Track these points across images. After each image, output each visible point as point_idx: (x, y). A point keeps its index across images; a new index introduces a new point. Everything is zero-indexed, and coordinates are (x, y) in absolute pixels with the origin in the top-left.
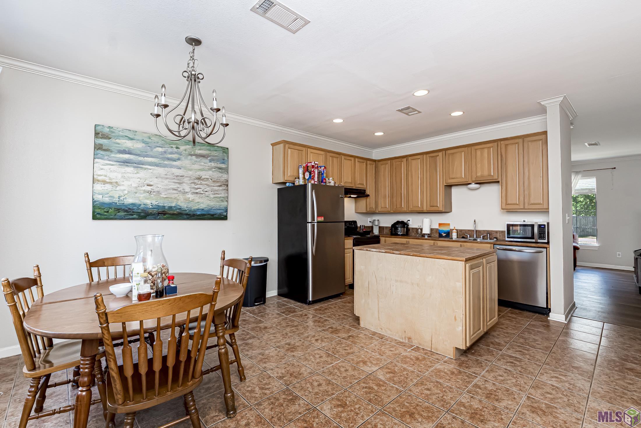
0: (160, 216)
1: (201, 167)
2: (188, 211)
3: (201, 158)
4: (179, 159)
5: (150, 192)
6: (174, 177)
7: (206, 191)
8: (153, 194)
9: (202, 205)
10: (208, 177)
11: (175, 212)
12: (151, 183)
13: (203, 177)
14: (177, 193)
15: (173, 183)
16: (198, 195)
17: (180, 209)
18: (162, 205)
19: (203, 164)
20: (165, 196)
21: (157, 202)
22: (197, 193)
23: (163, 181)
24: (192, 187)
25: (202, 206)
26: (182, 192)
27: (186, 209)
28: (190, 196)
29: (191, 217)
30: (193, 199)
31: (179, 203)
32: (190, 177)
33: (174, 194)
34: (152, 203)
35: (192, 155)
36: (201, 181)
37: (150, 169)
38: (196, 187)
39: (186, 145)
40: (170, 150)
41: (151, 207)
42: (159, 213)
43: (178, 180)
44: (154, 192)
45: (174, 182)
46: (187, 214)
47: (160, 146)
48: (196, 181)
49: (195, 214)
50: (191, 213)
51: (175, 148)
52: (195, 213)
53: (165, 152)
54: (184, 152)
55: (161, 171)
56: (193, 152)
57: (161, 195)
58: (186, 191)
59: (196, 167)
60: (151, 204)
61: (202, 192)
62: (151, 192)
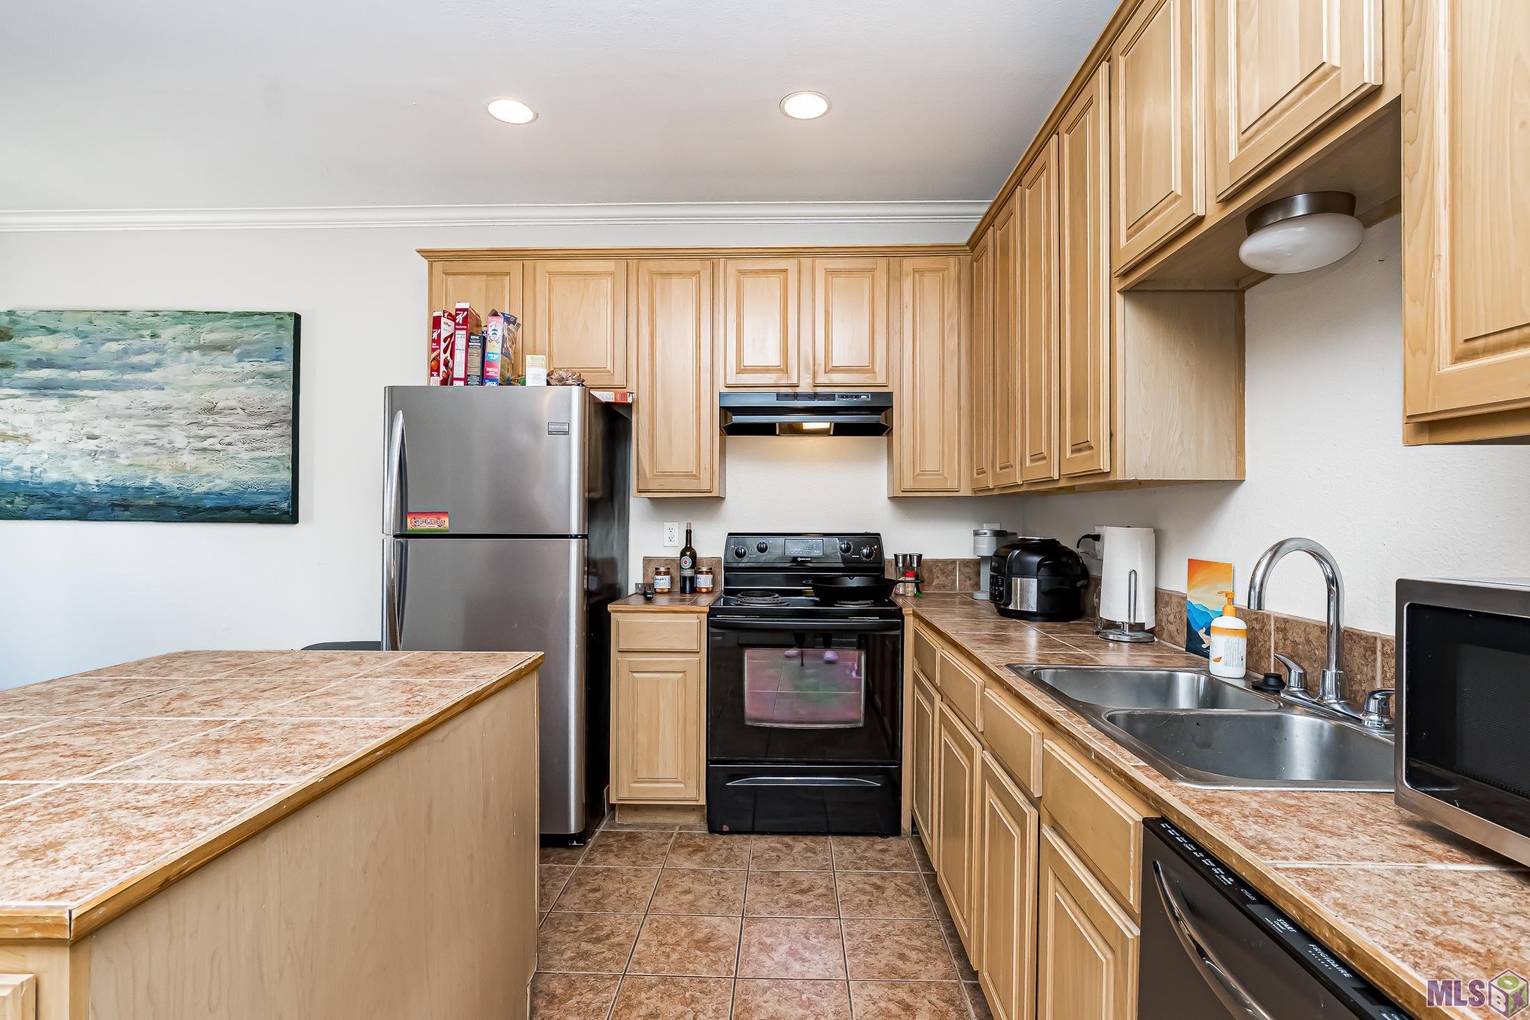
0: (118, 511)
1: (215, 379)
2: (181, 499)
3: (216, 353)
4: (158, 365)
5: (93, 454)
6: (148, 413)
7: (230, 444)
8: (100, 457)
9: (218, 481)
10: (233, 403)
11: (151, 502)
12: (96, 432)
13: (220, 405)
14: (156, 454)
15: (146, 428)
16: (209, 456)
17: (163, 493)
18: (122, 483)
19: (219, 368)
20: (127, 462)
21: (110, 478)
22: (204, 450)
23: (122, 424)
24: (191, 435)
25: (221, 484)
26: (167, 449)
27: (178, 493)
28: (187, 459)
29: (190, 514)
30: (193, 465)
31: (161, 479)
32: (187, 408)
33: (148, 455)
34: (98, 481)
35: (189, 349)
36: (216, 417)
37: (93, 398)
38: (202, 433)
39: (177, 324)
40: (137, 344)
41: (96, 489)
42: (113, 505)
43: (158, 418)
44: (103, 452)
45: (146, 425)
46: (179, 508)
47: (114, 337)
48: (202, 418)
49: (199, 508)
50: (191, 504)
51: (148, 339)
52: (200, 504)
53: (126, 352)
54: (171, 344)
55: (116, 399)
56: (192, 343)
57: (117, 460)
58: (178, 445)
59: (202, 378)
60: (96, 483)
61: (219, 447)
62: (96, 452)
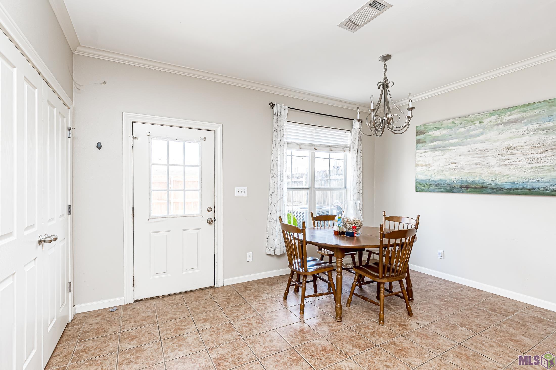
0: (464, 190)
1: (512, 135)
2: (493, 185)
3: (512, 124)
4: (482, 133)
5: (454, 169)
6: (477, 152)
7: (520, 162)
8: (457, 170)
9: (512, 178)
10: (522, 144)
11: (479, 186)
12: (455, 161)
13: (514, 146)
14: (481, 168)
15: (477, 158)
16: (508, 167)
17: (484, 183)
18: (465, 180)
19: (514, 130)
20: (468, 172)
21: (461, 178)
22: (505, 165)
23: (466, 157)
24: (499, 159)
25: (513, 179)
26: (486, 166)
27: (492, 183)
28: (497, 169)
29: (497, 191)
30: (499, 171)
31: (483, 177)
32: (496, 149)
33: (477, 168)
34: (456, 179)
35: (498, 125)
36: (512, 151)
37: (454, 149)
38: (504, 158)
39: (491, 116)
40: (473, 127)
41: (455, 182)
42: (462, 187)
43: (482, 154)
44: (458, 168)
45: (477, 157)
46: (492, 188)
47: (463, 126)
48: (504, 152)
49: (502, 188)
50: (498, 187)
51: (478, 124)
52: (503, 187)
53: (468, 131)
54: (489, 124)
55: (464, 149)
56: (499, 122)
57: (464, 171)
58: (491, 164)
59: (504, 136)
60: (455, 180)
61: (514, 163)
62: (455, 168)
